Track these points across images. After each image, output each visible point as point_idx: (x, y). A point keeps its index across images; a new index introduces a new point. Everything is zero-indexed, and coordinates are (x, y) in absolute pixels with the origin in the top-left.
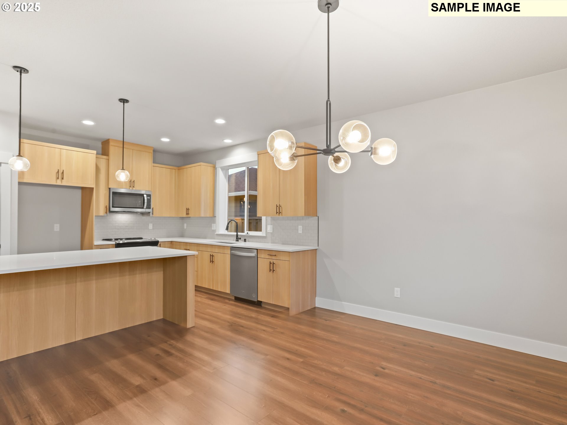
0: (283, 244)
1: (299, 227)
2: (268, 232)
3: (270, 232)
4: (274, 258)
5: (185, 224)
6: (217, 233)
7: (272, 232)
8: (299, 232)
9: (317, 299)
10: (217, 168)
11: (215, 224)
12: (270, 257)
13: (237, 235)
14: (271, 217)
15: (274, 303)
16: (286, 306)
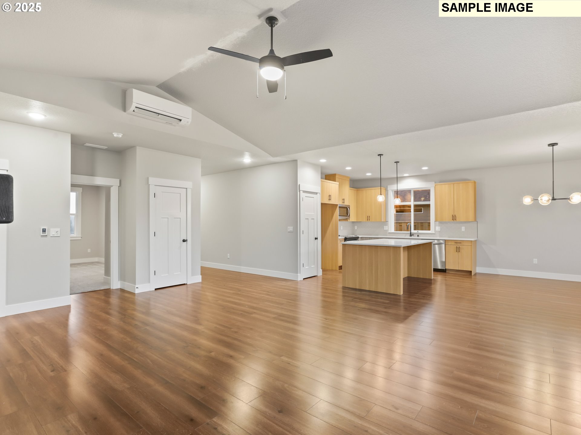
0: (449, 237)
1: (462, 227)
2: (436, 230)
3: (438, 230)
4: (459, 244)
5: (355, 226)
6: (389, 232)
7: (440, 230)
8: (462, 230)
9: (477, 268)
10: (389, 191)
11: (387, 226)
12: (456, 244)
13: (411, 233)
14: (439, 222)
15: (459, 269)
16: (470, 270)
